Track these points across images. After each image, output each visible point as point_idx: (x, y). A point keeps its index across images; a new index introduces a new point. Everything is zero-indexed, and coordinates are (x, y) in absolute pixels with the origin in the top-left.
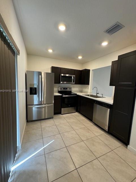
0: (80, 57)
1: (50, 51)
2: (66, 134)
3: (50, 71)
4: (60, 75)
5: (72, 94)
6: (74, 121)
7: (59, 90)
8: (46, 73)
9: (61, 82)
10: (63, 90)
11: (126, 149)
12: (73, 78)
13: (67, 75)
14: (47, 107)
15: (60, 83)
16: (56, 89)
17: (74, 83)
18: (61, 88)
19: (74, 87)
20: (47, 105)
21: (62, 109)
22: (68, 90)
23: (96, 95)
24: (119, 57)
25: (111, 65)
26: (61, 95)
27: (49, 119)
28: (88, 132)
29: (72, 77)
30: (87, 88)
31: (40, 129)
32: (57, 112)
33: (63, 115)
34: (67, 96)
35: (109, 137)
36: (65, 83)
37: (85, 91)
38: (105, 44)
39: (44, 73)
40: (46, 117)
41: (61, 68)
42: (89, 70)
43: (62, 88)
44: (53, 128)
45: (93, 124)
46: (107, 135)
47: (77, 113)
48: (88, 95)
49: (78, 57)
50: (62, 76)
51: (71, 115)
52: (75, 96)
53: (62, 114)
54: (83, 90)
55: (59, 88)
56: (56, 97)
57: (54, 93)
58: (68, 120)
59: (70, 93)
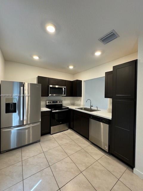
0: (71, 67)
1: (36, 58)
2: (58, 165)
3: (35, 82)
4: (48, 86)
5: (63, 108)
6: (68, 141)
7: (47, 104)
8: (30, 84)
9: (50, 95)
10: (52, 103)
11: (132, 173)
12: (64, 90)
13: (57, 86)
14: (31, 128)
15: (48, 95)
16: (43, 103)
17: (65, 95)
18: (49, 101)
19: (65, 100)
20: (31, 125)
21: (51, 127)
22: (58, 103)
23: (90, 108)
24: (114, 67)
25: (105, 76)
26: (50, 110)
27: (35, 144)
28: (87, 156)
29: (62, 88)
30: (80, 100)
31: (20, 163)
32: (45, 131)
33: (53, 135)
34: (57, 111)
35: (111, 159)
36: (54, 95)
37: (77, 103)
38: (98, 54)
39: (28, 83)
40: (31, 142)
41: (49, 79)
42: (81, 81)
43: (51, 102)
44: (40, 158)
45: (89, 143)
46: (108, 157)
47: (70, 131)
48: (81, 109)
49: (68, 67)
50: (50, 87)
51: (63, 134)
52: (67, 111)
53: (51, 134)
54: (76, 103)
55: (47, 102)
56: (43, 113)
57: (41, 108)
58: (60, 142)
59: (60, 107)
